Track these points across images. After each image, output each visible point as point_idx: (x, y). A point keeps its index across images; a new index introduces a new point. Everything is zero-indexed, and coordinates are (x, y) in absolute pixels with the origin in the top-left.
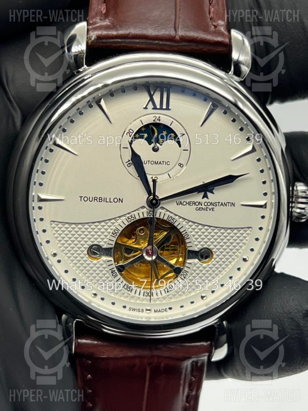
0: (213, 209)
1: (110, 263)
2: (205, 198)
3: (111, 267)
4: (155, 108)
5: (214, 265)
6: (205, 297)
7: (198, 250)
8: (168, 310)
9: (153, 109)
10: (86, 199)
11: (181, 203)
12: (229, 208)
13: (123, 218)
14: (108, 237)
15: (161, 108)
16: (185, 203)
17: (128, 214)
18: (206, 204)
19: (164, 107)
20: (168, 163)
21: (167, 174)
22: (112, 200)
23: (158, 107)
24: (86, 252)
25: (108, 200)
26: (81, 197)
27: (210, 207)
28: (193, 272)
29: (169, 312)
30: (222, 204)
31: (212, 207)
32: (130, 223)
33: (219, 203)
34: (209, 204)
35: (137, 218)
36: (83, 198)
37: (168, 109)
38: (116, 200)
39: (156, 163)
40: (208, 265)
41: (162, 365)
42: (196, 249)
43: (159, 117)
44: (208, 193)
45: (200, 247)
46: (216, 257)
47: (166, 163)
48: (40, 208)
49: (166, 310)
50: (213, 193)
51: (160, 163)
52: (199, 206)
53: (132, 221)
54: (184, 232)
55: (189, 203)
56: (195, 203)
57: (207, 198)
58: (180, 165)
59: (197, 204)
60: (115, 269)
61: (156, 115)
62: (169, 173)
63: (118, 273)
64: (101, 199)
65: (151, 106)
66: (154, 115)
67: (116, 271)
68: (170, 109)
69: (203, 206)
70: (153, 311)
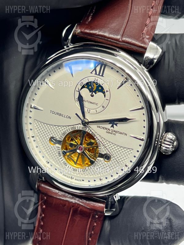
0: (115, 134)
1: (59, 148)
2: (112, 128)
3: (59, 151)
4: (96, 74)
5: (111, 164)
6: (102, 179)
7: (104, 154)
8: (82, 181)
9: (95, 74)
10: (53, 112)
11: (99, 127)
12: (123, 135)
13: (70, 127)
14: (60, 135)
15: (99, 75)
16: (101, 127)
17: (73, 125)
18: (112, 131)
19: (101, 75)
20: (97, 104)
21: (95, 110)
22: (65, 117)
23: (98, 74)
24: (49, 140)
25: (64, 116)
26: (51, 111)
27: (114, 133)
28: (99, 164)
29: (82, 182)
30: (120, 133)
31: (115, 133)
32: (73, 130)
33: (119, 132)
34: (113, 131)
35: (77, 129)
36: (52, 112)
37: (102, 76)
38: (67, 117)
39: (91, 103)
40: (107, 163)
41: (79, 209)
42: (103, 153)
43: (97, 79)
44: (114, 125)
45: (105, 152)
46: (112, 160)
47: (96, 104)
48: (31, 111)
49: (81, 180)
50: (117, 126)
51: (93, 103)
52: (108, 131)
53: (74, 130)
54: (98, 143)
55: (103, 128)
56: (106, 129)
57: (113, 128)
58: (103, 107)
59: (107, 129)
60: (61, 152)
61: (96, 78)
62: (97, 109)
63: (61, 155)
64: (60, 115)
65: (94, 72)
66: (95, 78)
67: (61, 153)
68: (103, 76)
69: (110, 132)
70: (74, 179)
